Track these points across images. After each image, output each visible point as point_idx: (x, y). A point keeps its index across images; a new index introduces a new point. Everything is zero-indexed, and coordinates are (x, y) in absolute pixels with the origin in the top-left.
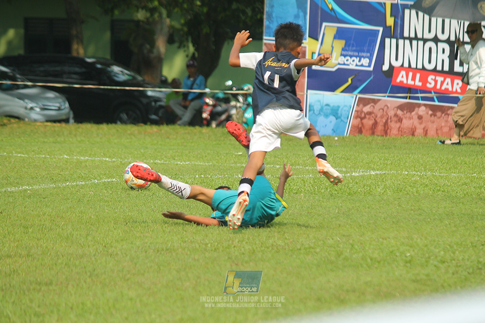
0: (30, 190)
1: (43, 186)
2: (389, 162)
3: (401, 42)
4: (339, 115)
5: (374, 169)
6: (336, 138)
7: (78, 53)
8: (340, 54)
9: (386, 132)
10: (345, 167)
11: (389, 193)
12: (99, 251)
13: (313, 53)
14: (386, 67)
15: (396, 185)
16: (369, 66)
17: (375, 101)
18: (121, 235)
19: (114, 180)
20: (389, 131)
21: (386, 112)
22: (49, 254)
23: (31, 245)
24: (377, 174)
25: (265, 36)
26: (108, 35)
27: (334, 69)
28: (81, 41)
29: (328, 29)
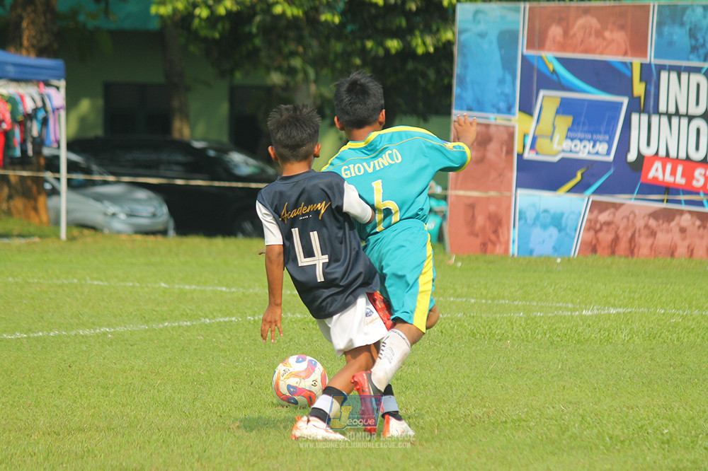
0: (111, 333)
1: (130, 328)
2: (637, 296)
3: (655, 119)
4: (563, 225)
5: (614, 306)
6: (559, 260)
7: (181, 134)
8: (565, 136)
9: (632, 251)
10: (572, 302)
11: (638, 341)
12: (212, 423)
13: (525, 136)
14: (632, 157)
15: (647, 329)
16: (608, 153)
17: (616, 206)
18: (244, 399)
19: (233, 319)
20: (636, 250)
21: (633, 222)
22: (138, 427)
23: (113, 413)
24: (619, 314)
25: (456, 109)
26: (224, 108)
27: (556, 159)
28: (185, 116)
29: (548, 100)
